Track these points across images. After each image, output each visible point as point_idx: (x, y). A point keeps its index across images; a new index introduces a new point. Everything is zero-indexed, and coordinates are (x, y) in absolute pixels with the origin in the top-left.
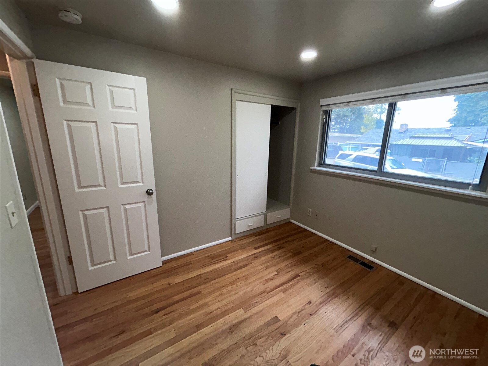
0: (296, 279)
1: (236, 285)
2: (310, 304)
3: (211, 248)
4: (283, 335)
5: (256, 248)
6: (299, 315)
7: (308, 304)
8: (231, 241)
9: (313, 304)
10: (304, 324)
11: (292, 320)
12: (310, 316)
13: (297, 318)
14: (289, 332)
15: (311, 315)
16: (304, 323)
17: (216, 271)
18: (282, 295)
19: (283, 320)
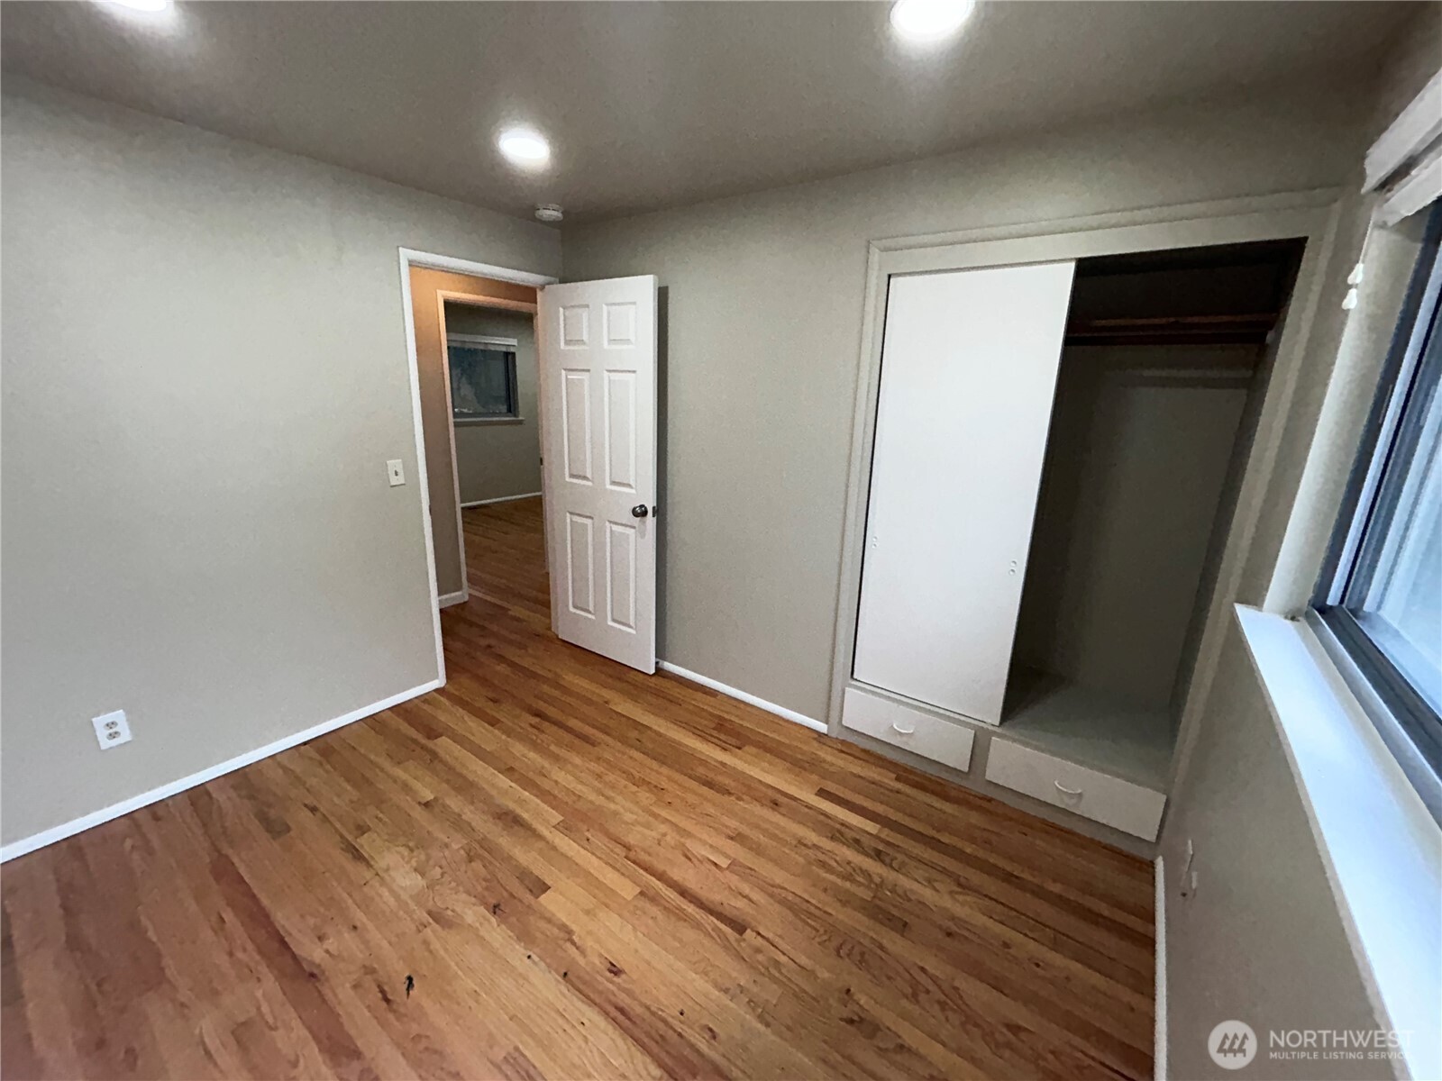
0: (715, 921)
1: (638, 792)
2: (611, 971)
3: (756, 712)
4: (495, 909)
5: (822, 793)
6: (561, 942)
7: (609, 965)
8: (820, 734)
9: (612, 982)
10: (529, 957)
11: (543, 925)
12: (564, 971)
13: (547, 936)
14: (503, 920)
15: (565, 974)
16: (534, 956)
17: (675, 746)
18: (628, 891)
19: (541, 905)
